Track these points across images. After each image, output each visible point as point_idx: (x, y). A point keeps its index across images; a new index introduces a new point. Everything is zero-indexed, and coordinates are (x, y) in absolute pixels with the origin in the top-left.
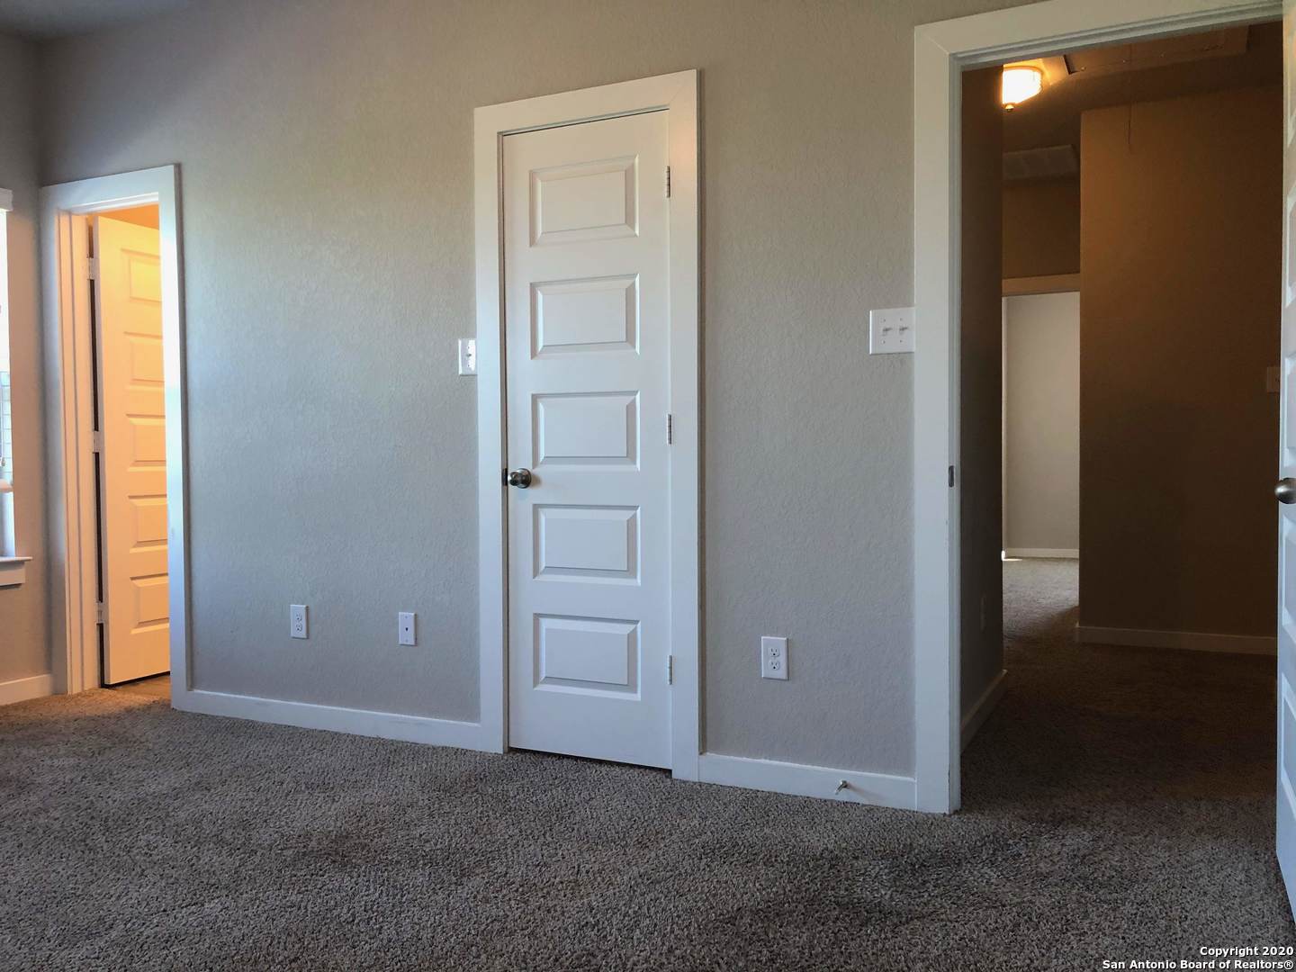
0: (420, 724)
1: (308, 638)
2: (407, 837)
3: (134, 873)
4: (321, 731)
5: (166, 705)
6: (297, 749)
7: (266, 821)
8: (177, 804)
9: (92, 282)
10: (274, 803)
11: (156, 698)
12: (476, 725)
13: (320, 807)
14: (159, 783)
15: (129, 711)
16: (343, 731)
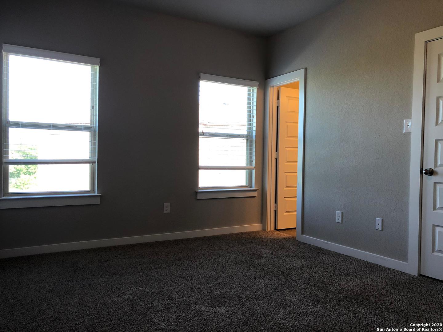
0: (383, 259)
1: (342, 223)
2: (383, 300)
3: (293, 291)
4: (346, 255)
5: (295, 239)
6: (338, 260)
7: (331, 283)
8: (302, 271)
9: (278, 107)
10: (333, 277)
11: (291, 236)
12: (406, 263)
13: (349, 282)
14: (296, 263)
15: (284, 238)
16: (353, 257)
